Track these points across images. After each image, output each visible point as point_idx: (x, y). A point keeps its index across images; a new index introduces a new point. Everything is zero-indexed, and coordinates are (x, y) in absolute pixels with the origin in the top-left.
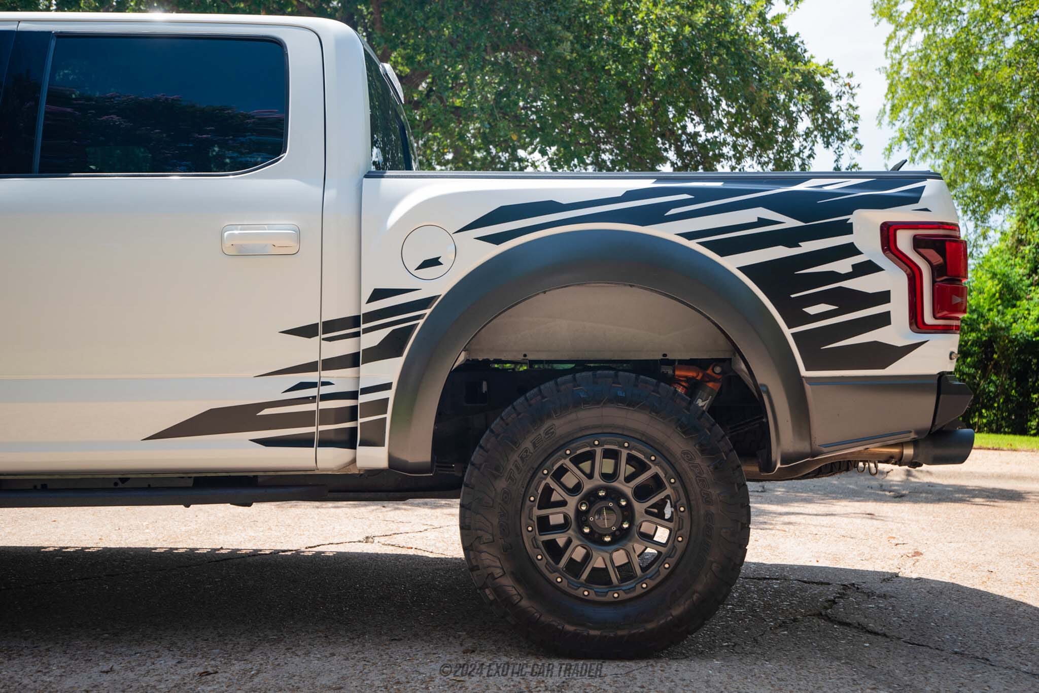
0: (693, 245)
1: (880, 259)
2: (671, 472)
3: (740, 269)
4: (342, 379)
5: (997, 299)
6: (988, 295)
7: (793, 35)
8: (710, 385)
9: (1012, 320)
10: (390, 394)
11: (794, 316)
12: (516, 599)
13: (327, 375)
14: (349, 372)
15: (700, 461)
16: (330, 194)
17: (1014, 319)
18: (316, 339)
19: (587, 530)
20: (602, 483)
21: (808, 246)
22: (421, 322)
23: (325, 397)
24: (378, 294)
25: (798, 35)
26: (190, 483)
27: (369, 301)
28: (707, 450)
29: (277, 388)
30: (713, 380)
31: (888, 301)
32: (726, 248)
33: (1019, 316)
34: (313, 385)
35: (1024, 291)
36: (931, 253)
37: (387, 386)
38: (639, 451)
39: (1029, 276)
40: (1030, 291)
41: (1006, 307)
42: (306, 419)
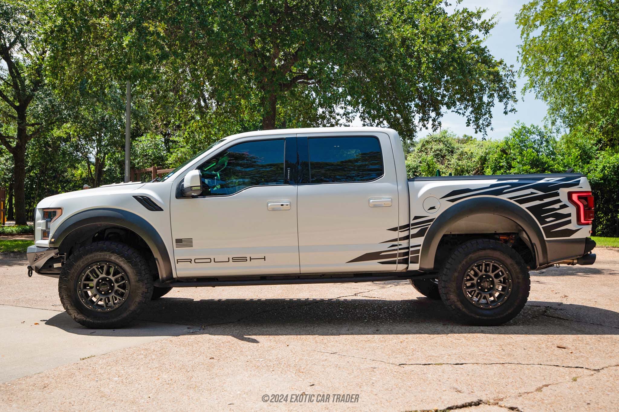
0: (512, 201)
1: (568, 203)
2: (506, 269)
3: (526, 208)
4: (404, 244)
5: (579, 159)
6: (574, 157)
7: (484, 47)
8: (511, 241)
9: (587, 171)
10: (420, 248)
11: (543, 222)
12: (461, 308)
13: (400, 242)
14: (407, 241)
15: (515, 266)
16: (400, 187)
17: (589, 170)
18: (397, 232)
19: (480, 288)
20: (485, 273)
21: (546, 200)
22: (430, 226)
23: (400, 249)
24: (416, 218)
25: (486, 47)
26: (353, 276)
27: (413, 220)
28: (518, 263)
29: (386, 247)
30: (512, 239)
31: (570, 216)
32: (522, 202)
33: (591, 168)
34: (396, 245)
35: (594, 153)
36: (583, 201)
37: (420, 246)
38: (497, 264)
39: (597, 144)
40: (597, 153)
41: (584, 164)
42: (394, 256)
